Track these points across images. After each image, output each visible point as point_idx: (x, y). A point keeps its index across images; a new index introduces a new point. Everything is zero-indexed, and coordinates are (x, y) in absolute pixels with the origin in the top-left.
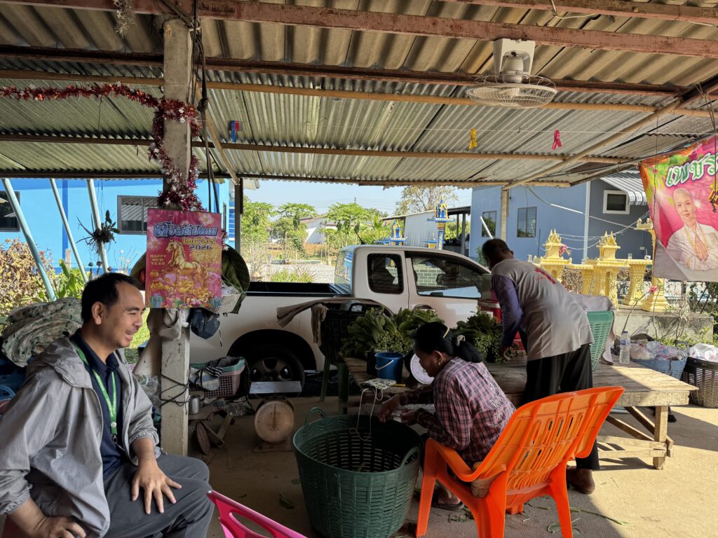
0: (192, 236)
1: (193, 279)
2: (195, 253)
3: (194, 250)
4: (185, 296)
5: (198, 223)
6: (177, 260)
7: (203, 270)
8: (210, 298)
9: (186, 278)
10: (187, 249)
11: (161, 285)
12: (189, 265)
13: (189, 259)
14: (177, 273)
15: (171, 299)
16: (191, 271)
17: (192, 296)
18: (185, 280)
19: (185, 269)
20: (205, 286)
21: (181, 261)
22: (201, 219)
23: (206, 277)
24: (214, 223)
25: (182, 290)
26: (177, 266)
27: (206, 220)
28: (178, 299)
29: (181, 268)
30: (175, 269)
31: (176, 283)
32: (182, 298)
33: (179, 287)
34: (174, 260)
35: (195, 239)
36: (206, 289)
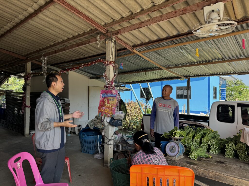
0: (110, 97)
1: (109, 109)
2: (110, 102)
3: (110, 101)
4: (107, 113)
5: (112, 93)
6: (106, 103)
7: (111, 106)
8: (112, 114)
9: (107, 108)
10: (108, 100)
11: (101, 110)
12: (108, 105)
13: (108, 103)
14: (105, 107)
15: (103, 114)
16: (109, 106)
17: (108, 113)
18: (107, 109)
19: (107, 106)
20: (111, 111)
21: (106, 104)
22: (113, 92)
23: (112, 108)
24: (116, 93)
25: (106, 112)
26: (105, 105)
27: (114, 92)
28: (105, 114)
29: (106, 105)
30: (105, 106)
31: (105, 110)
32: (106, 114)
33: (105, 111)
34: (105, 104)
35: (111, 97)
36: (112, 112)
